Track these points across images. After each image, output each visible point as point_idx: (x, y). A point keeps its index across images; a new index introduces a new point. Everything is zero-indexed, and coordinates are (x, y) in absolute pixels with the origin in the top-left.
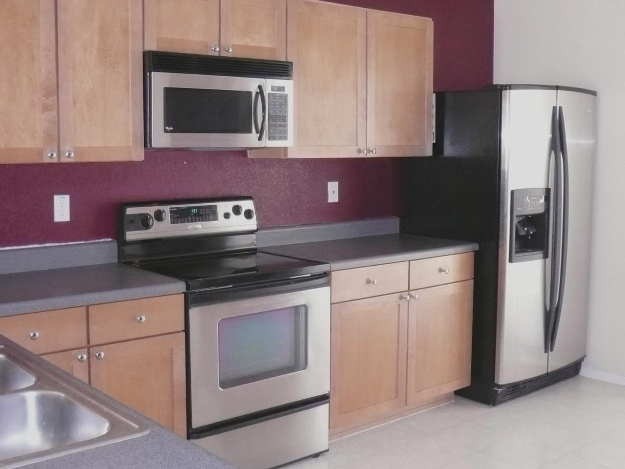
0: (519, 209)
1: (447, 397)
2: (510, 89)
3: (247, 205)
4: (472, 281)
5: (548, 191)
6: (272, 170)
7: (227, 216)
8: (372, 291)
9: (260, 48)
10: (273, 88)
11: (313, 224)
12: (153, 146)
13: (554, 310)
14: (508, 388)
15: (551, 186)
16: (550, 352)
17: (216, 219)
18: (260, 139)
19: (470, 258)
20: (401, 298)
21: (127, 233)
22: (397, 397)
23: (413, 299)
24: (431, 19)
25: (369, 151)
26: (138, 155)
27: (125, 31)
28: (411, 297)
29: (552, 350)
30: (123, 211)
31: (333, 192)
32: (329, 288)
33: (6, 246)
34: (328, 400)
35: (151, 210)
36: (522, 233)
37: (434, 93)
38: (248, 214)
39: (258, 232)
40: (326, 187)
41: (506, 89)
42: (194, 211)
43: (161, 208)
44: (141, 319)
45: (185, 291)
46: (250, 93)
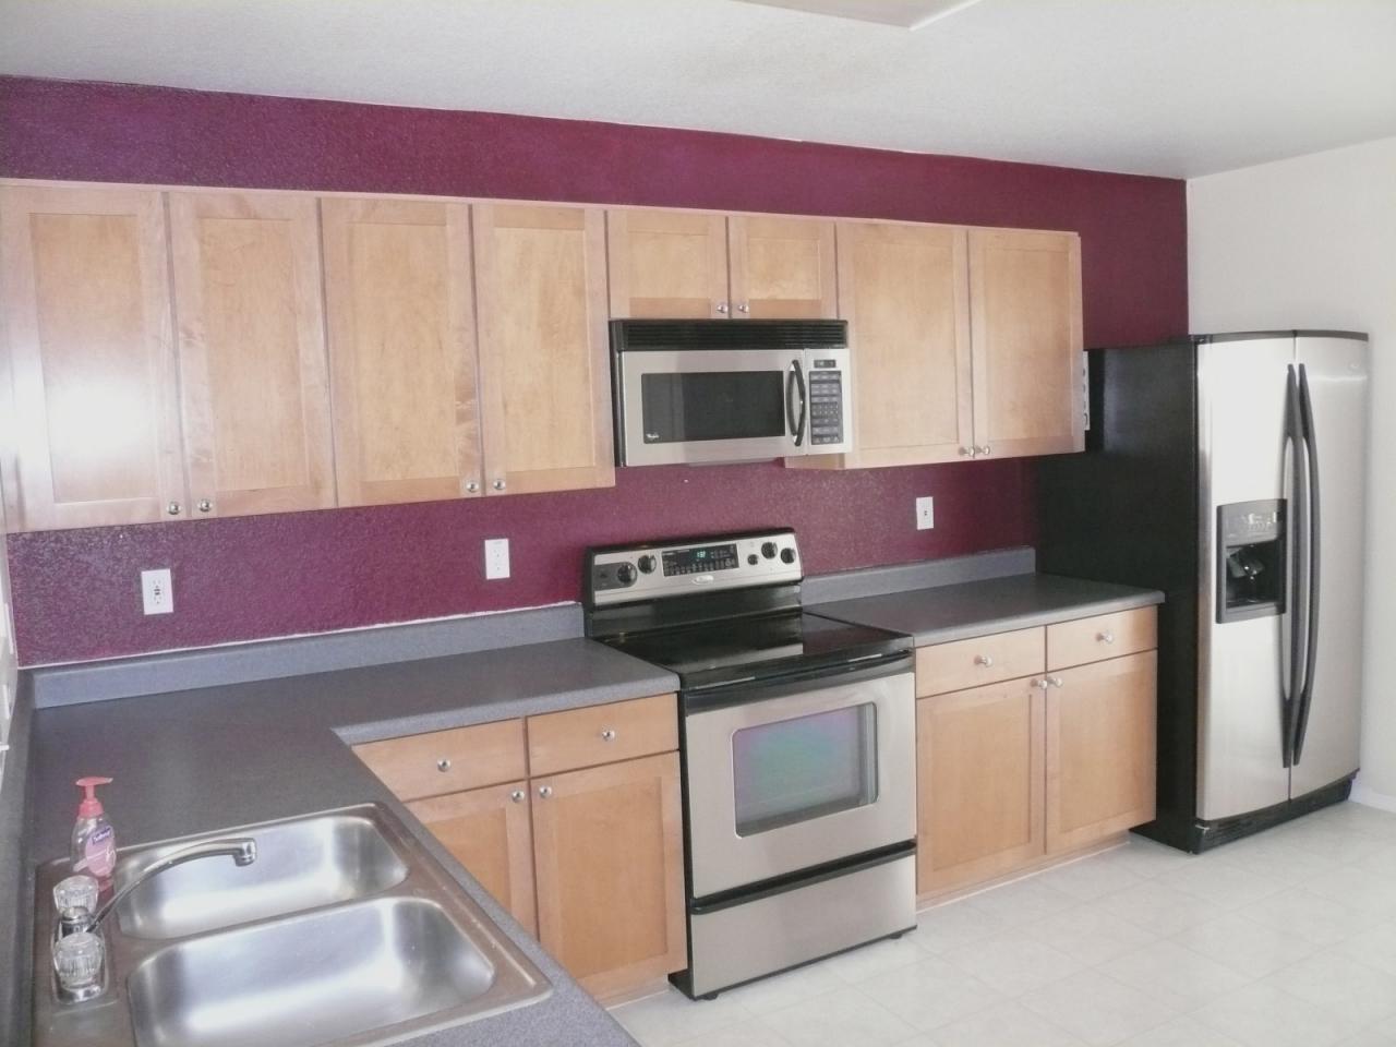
0: (1231, 535)
1: (1118, 838)
2: (1211, 341)
3: (785, 541)
4: (1154, 654)
5: (1282, 503)
6: (825, 485)
7: (753, 560)
8: (984, 675)
9: (796, 303)
10: (817, 364)
11: (893, 565)
12: (627, 464)
13: (1298, 698)
14: (1220, 826)
15: (1289, 495)
16: (1293, 766)
17: (736, 565)
18: (798, 443)
19: (1150, 614)
20: (1034, 684)
21: (597, 593)
22: (1029, 840)
23: (1052, 685)
24: (1076, 234)
25: (978, 450)
26: (606, 478)
27: (579, 292)
28: (1050, 682)
29: (1296, 762)
30: (589, 560)
31: (925, 513)
32: (913, 674)
33: (415, 618)
34: (913, 850)
35: (632, 557)
36: (1239, 573)
37: (1085, 350)
38: (787, 556)
39: (804, 581)
40: (914, 506)
41: (1204, 342)
42: (702, 555)
43: (648, 553)
44: (608, 734)
45: (678, 689)
46: (780, 374)
